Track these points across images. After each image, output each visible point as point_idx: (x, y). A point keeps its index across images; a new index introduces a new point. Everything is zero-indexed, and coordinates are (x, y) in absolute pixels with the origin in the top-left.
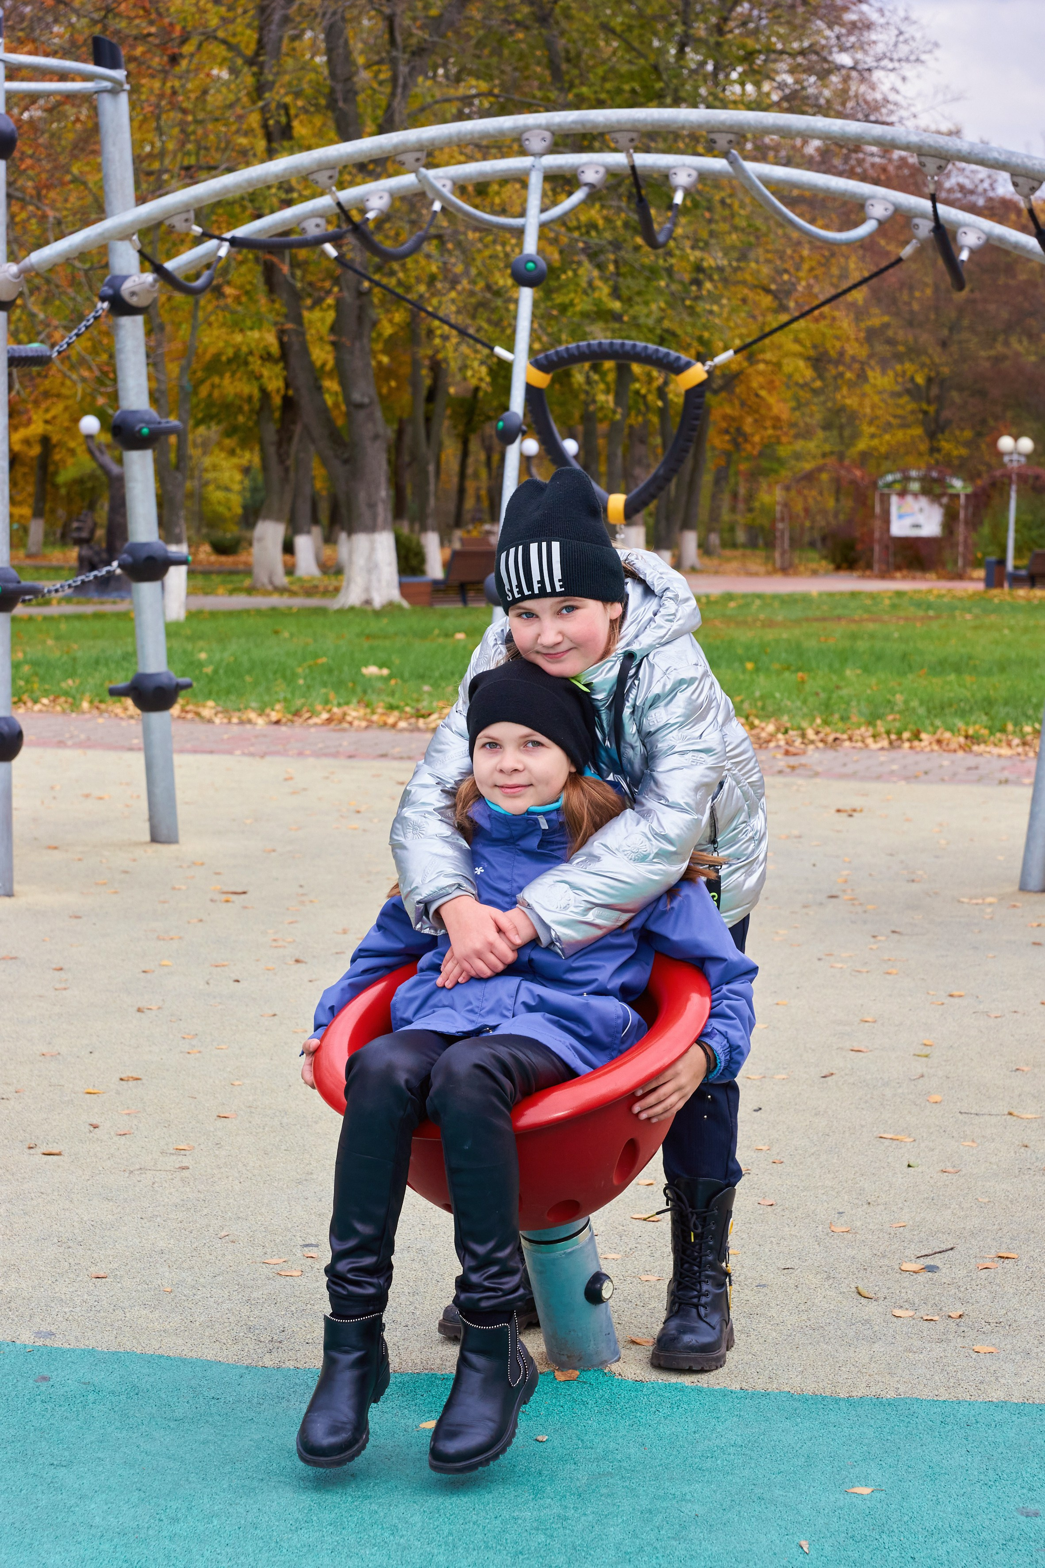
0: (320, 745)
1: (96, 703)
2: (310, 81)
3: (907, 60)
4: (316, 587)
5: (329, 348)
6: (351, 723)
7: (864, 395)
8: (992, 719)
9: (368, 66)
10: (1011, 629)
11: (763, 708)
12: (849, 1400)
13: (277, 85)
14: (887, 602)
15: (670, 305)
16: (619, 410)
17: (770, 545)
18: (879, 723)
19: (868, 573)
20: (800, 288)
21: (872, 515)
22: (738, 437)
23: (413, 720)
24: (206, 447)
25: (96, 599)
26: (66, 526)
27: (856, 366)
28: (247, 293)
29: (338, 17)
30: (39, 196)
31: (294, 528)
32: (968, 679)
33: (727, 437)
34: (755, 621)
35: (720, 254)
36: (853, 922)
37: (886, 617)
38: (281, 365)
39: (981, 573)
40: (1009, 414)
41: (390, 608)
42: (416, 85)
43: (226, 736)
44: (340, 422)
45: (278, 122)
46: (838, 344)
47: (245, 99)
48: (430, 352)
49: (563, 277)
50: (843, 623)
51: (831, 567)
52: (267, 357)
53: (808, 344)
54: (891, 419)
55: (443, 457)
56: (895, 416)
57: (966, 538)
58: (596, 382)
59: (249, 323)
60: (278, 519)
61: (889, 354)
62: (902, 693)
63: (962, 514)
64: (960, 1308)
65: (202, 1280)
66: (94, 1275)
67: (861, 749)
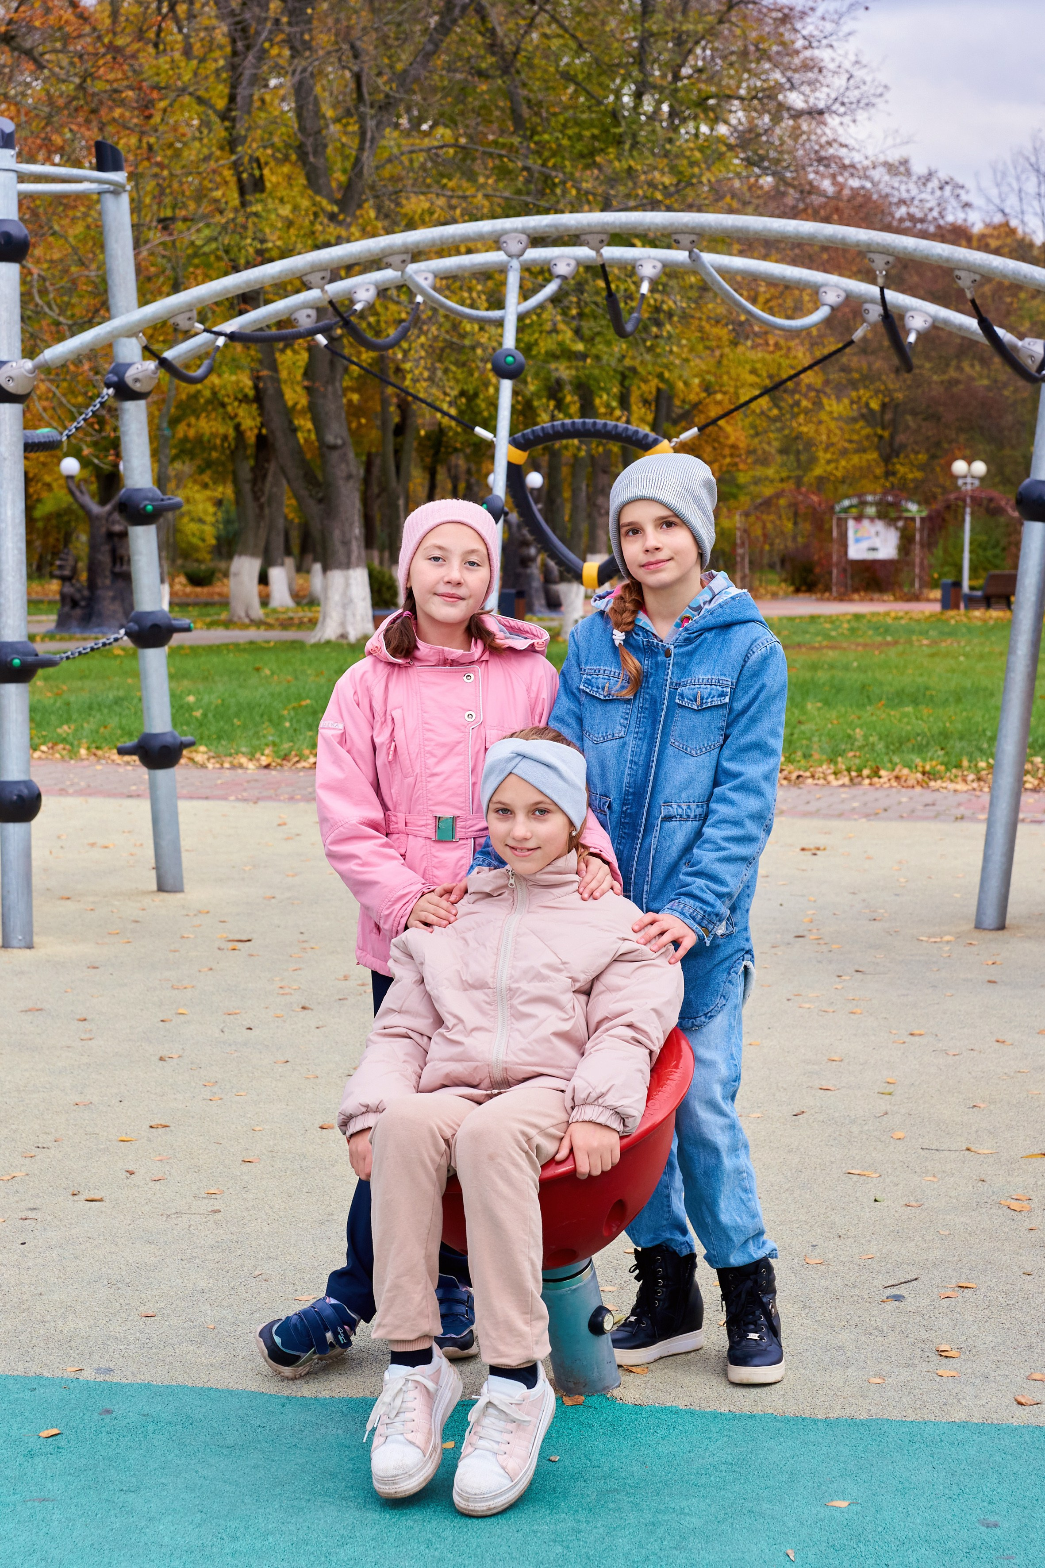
1: (93, 749)
2: (281, 134)
3: (859, 104)
4: (291, 619)
5: (301, 391)
7: (820, 422)
8: (947, 754)
9: (337, 120)
10: (966, 656)
12: (826, 1421)
13: (249, 139)
14: (846, 626)
15: (632, 345)
16: (584, 447)
18: (840, 759)
19: (827, 595)
21: (830, 539)
24: (180, 480)
25: (78, 635)
27: (812, 394)
29: (307, 74)
31: (269, 561)
32: (925, 711)
35: (679, 297)
36: (819, 962)
37: (845, 644)
38: (255, 407)
39: (937, 594)
40: (962, 438)
42: (383, 137)
43: (219, 782)
45: (251, 175)
47: (218, 153)
48: (399, 392)
50: (804, 651)
51: (791, 589)
53: (765, 374)
54: (846, 445)
55: (412, 486)
56: (851, 441)
57: (922, 559)
60: (253, 555)
61: (844, 381)
62: (861, 726)
63: (918, 537)
64: (924, 1335)
65: (241, 1317)
66: (144, 1314)
67: (823, 786)
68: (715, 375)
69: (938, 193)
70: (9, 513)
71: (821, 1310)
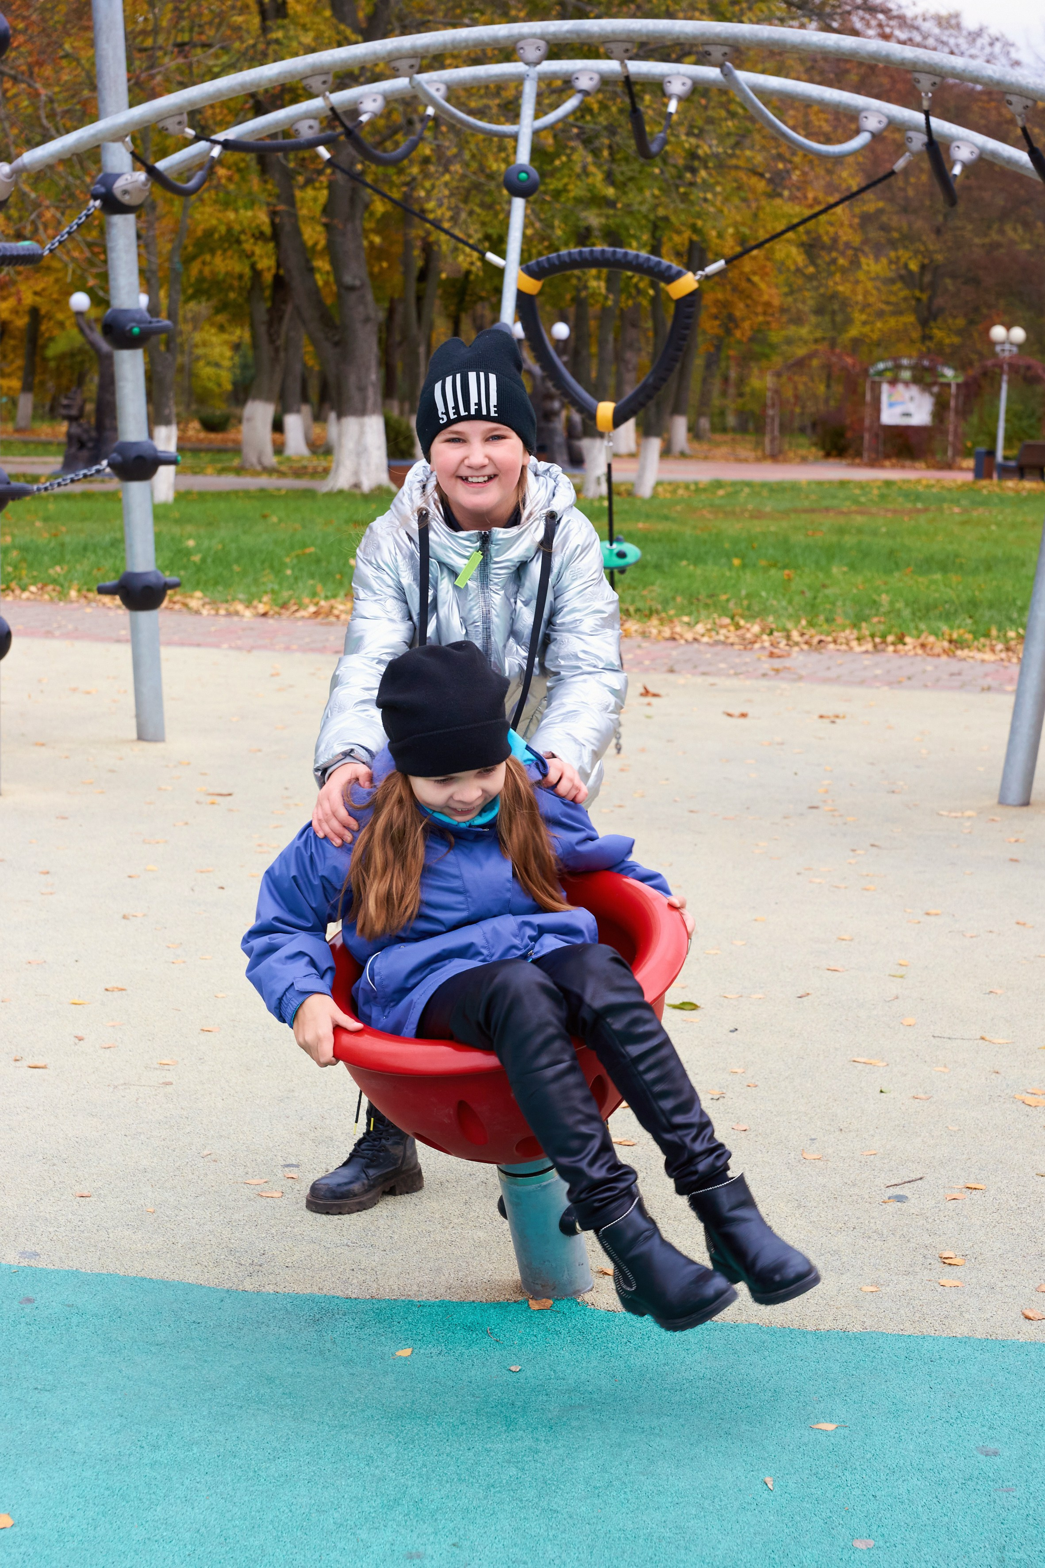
0: (307, 640)
1: (84, 592)
4: (305, 467)
5: (319, 228)
6: (338, 617)
7: (857, 282)
8: (976, 623)
10: (999, 525)
11: (749, 608)
12: (816, 1333)
14: (876, 492)
15: (664, 192)
16: (611, 297)
17: (760, 430)
18: (864, 625)
19: (857, 461)
21: (863, 403)
22: (729, 322)
24: (196, 322)
26: (55, 399)
27: (850, 252)
30: (31, 74)
31: (284, 407)
32: (954, 578)
33: (717, 323)
34: (743, 511)
35: (715, 142)
36: (833, 835)
37: (874, 510)
38: (271, 245)
39: (970, 463)
40: (1002, 303)
41: (379, 492)
43: (213, 629)
44: (329, 301)
46: (832, 230)
48: (421, 233)
49: (557, 162)
50: (831, 514)
51: (821, 453)
52: (260, 236)
54: (884, 307)
55: (434, 338)
56: (888, 303)
57: (956, 427)
59: (240, 203)
60: (267, 399)
61: (883, 241)
62: (887, 592)
63: (953, 403)
64: (928, 1240)
65: (184, 1200)
66: (79, 1193)
67: (845, 651)
68: (751, 228)
69: (988, 50)
71: (817, 1210)
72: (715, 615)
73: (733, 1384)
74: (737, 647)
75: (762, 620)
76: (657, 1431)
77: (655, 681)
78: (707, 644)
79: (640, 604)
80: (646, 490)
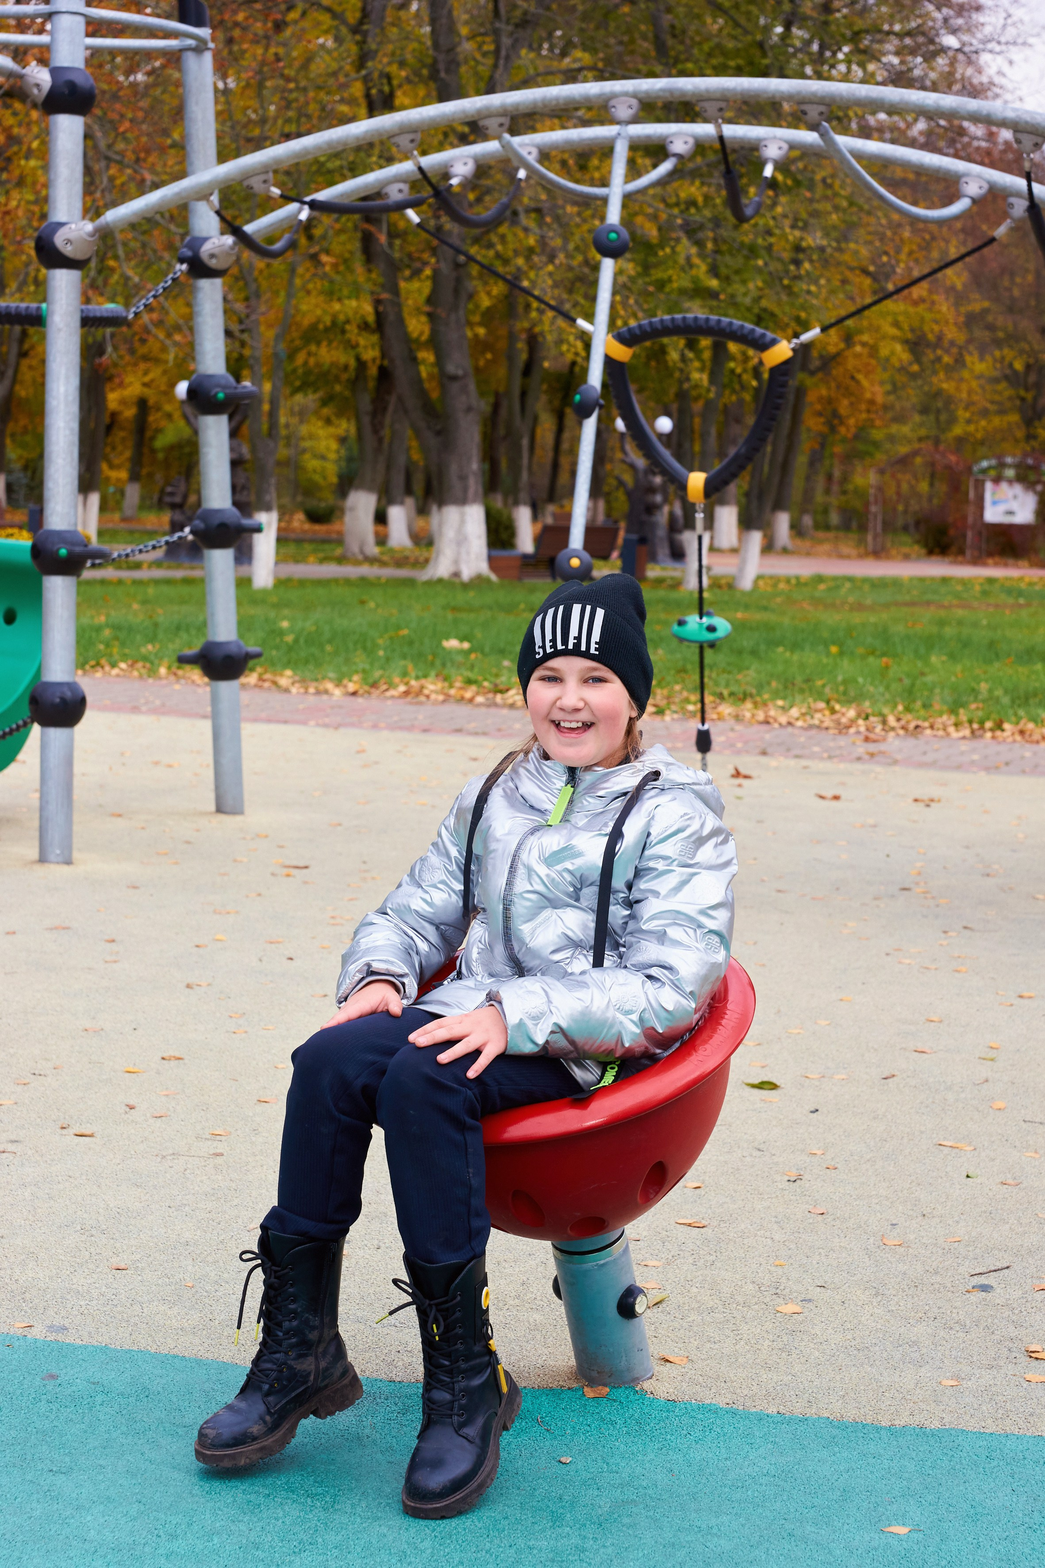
0: (396, 718)
1: (174, 669)
2: (414, 50)
3: (1015, 43)
4: (407, 558)
5: (424, 319)
6: (428, 697)
7: (962, 380)
9: (471, 37)
11: (845, 693)
12: (890, 1429)
13: (380, 54)
14: (978, 588)
15: (769, 284)
16: (714, 389)
17: (863, 528)
18: (961, 711)
19: (960, 558)
20: (899, 270)
21: (967, 501)
22: (834, 419)
23: (490, 696)
24: (302, 415)
25: (187, 564)
26: (162, 492)
27: (955, 350)
28: (346, 261)
30: (138, 160)
31: (386, 498)
33: (822, 420)
34: (843, 604)
35: (820, 235)
36: (925, 916)
37: (975, 604)
38: (377, 335)
41: (478, 581)
42: (519, 57)
43: (301, 706)
44: (435, 395)
45: (381, 91)
46: (936, 328)
47: (348, 68)
48: (526, 325)
49: (661, 253)
50: (932, 608)
51: (923, 551)
52: (364, 326)
53: (906, 327)
54: (988, 405)
55: (539, 432)
56: (992, 402)
58: (691, 360)
59: (345, 292)
60: (370, 489)
61: (988, 340)
62: (986, 681)
64: (1013, 1332)
65: (226, 1275)
66: (115, 1266)
67: (942, 737)
70: (62, 389)
71: (896, 1299)
72: (810, 700)
73: (799, 1481)
74: (831, 732)
75: (858, 705)
76: (714, 1531)
77: (746, 763)
78: (802, 728)
79: (734, 688)
80: (746, 583)
